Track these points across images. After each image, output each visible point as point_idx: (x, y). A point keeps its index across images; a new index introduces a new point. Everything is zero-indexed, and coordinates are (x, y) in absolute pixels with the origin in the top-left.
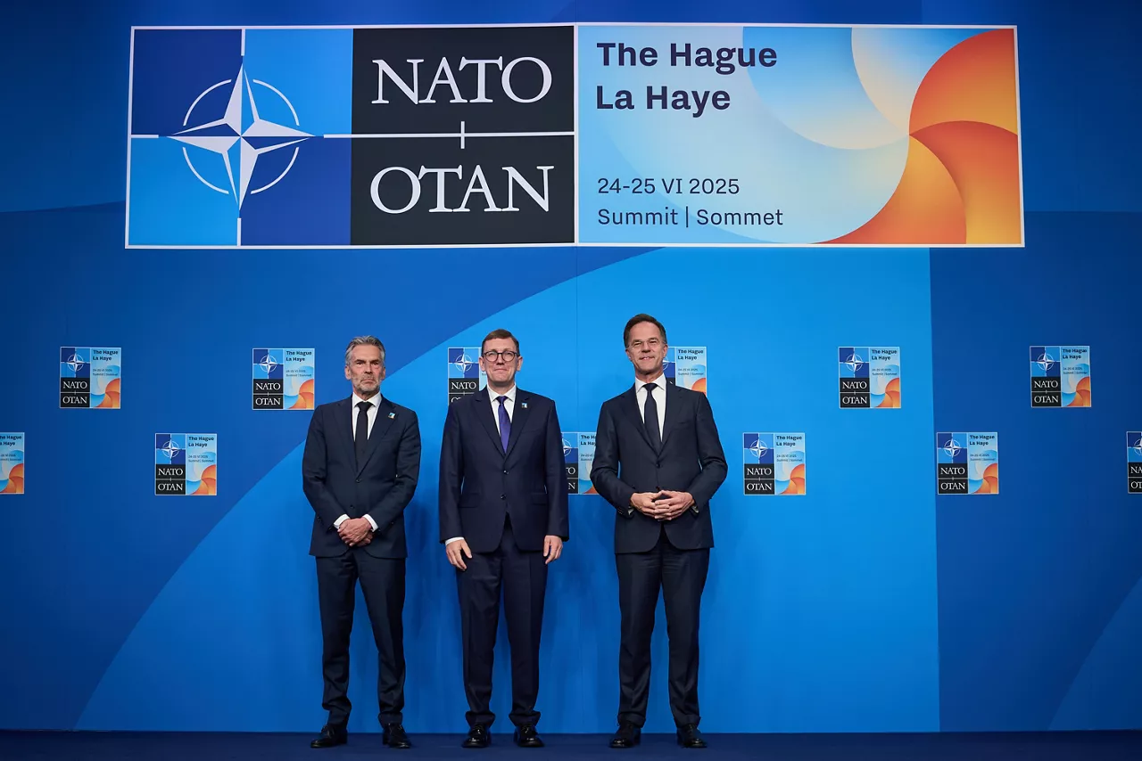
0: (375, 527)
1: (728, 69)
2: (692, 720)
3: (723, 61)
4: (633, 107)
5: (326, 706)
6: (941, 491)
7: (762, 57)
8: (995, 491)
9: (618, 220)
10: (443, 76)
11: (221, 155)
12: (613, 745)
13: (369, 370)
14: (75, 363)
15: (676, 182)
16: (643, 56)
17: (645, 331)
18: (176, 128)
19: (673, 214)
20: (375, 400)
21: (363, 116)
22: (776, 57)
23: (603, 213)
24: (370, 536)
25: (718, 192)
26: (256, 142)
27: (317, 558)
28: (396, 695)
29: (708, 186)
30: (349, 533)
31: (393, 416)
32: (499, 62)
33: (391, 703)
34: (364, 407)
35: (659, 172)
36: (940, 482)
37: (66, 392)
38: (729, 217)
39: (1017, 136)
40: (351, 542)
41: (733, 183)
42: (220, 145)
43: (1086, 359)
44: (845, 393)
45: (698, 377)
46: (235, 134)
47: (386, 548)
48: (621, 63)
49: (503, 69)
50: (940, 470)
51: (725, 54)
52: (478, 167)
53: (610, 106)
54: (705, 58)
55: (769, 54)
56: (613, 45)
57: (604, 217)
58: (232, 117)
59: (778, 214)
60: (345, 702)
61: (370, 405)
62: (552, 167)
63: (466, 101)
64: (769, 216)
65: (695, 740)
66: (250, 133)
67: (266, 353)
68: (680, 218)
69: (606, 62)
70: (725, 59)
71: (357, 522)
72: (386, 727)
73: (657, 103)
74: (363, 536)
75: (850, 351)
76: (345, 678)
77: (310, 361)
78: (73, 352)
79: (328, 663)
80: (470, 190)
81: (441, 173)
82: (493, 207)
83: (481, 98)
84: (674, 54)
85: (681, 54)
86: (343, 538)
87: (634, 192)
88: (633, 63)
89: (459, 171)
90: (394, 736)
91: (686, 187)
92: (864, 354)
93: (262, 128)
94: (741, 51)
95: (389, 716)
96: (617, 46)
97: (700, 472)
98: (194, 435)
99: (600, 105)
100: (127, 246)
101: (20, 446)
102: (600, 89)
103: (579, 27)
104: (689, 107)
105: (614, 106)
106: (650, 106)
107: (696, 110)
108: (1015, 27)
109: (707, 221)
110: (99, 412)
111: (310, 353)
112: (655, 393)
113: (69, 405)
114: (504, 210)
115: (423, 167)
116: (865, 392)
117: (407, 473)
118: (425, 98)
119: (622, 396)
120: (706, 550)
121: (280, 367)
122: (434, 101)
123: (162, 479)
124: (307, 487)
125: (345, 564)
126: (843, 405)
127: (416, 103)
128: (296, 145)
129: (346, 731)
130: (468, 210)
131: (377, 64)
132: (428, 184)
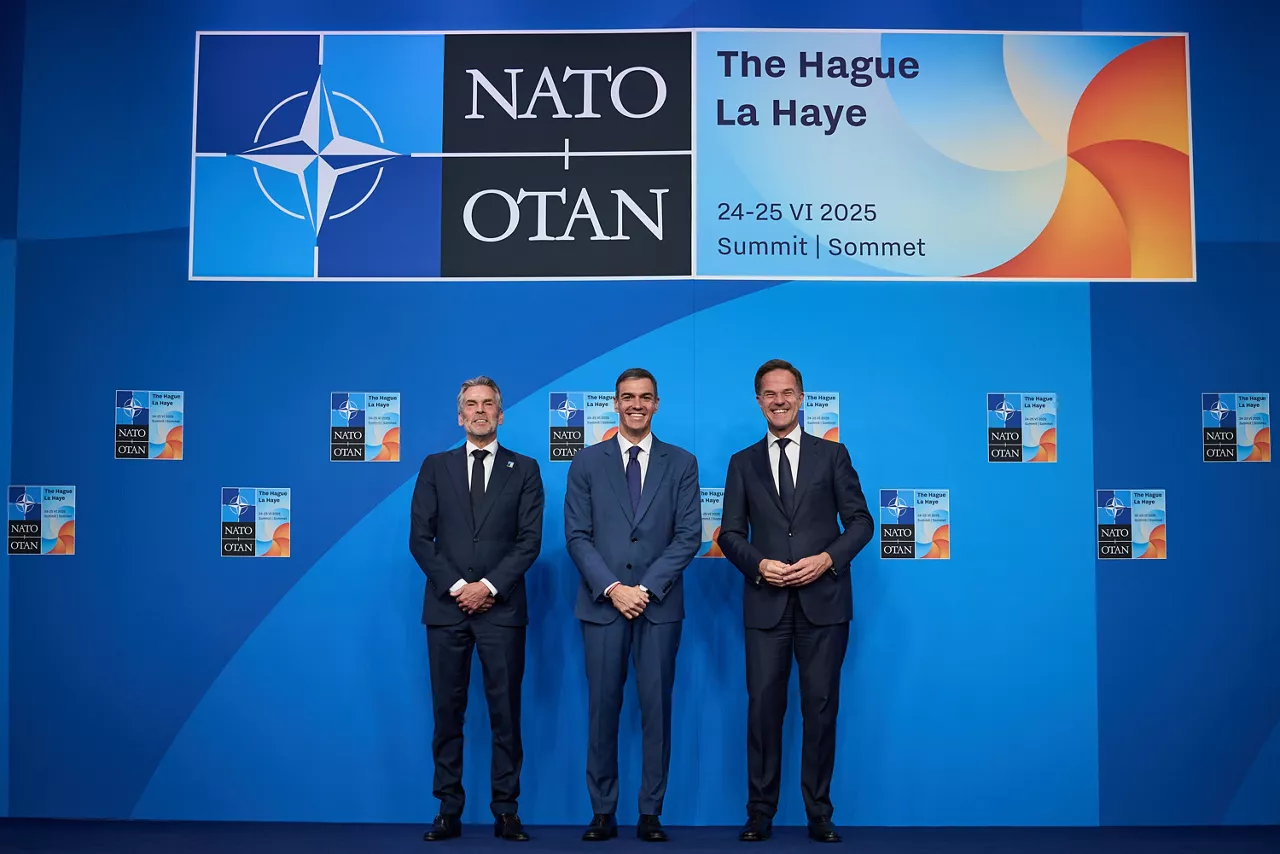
0: (494, 591)
1: (864, 81)
2: (824, 812)
3: (858, 72)
4: (756, 123)
5: (436, 793)
6: (1101, 556)
7: (902, 68)
8: (1162, 556)
9: (740, 250)
10: (545, 88)
11: (296, 176)
12: (743, 838)
14: (132, 409)
15: (805, 208)
16: (768, 66)
17: (779, 380)
18: (246, 146)
19: (802, 243)
20: (492, 447)
21: (456, 132)
22: (917, 67)
23: (724, 242)
24: (489, 602)
25: (852, 219)
26: (335, 161)
27: (429, 627)
28: (512, 783)
29: (841, 212)
30: (466, 599)
31: (512, 465)
32: (608, 72)
33: (507, 791)
34: (480, 456)
35: (786, 196)
36: (1101, 545)
37: (123, 441)
38: (865, 247)
39: (1188, 157)
40: (470, 608)
41: (869, 208)
42: (295, 164)
43: (1264, 408)
44: (994, 444)
45: (830, 427)
46: (312, 152)
48: (745, 73)
49: (613, 79)
50: (1100, 532)
51: (861, 64)
52: (584, 190)
53: (732, 122)
54: (838, 68)
55: (911, 64)
56: (736, 54)
57: (725, 246)
58: (309, 133)
59: (920, 244)
60: (458, 788)
61: (487, 453)
62: (667, 191)
63: (570, 116)
64: (909, 246)
65: (829, 833)
66: (329, 151)
67: (345, 398)
68: (810, 248)
69: (728, 73)
70: (860, 70)
71: (475, 587)
72: (499, 819)
73: (785, 119)
74: (481, 603)
75: (1000, 398)
76: (458, 762)
77: (395, 407)
78: (130, 396)
79: (438, 749)
80: (575, 215)
81: (542, 196)
82: (600, 235)
83: (588, 112)
84: (804, 64)
85: (811, 64)
86: (460, 605)
87: (758, 218)
88: (758, 74)
89: (562, 194)
90: (508, 827)
91: (817, 213)
92: (1016, 401)
93: (342, 146)
94: (879, 60)
95: (502, 804)
96: (740, 54)
98: (265, 490)
99: (721, 121)
100: (191, 278)
101: (70, 501)
102: (720, 103)
103: (698, 33)
104: (820, 124)
105: (736, 122)
106: (776, 122)
107: (828, 128)
108: (1186, 35)
109: (840, 252)
110: (159, 463)
111: (395, 398)
112: (788, 450)
113: (126, 455)
114: (613, 238)
115: (522, 189)
116: (1017, 444)
117: (531, 528)
118: (525, 112)
119: (752, 449)
120: (846, 625)
121: (361, 414)
122: (535, 116)
123: (229, 539)
124: (415, 546)
125: (460, 635)
126: (991, 459)
127: (515, 118)
128: (379, 165)
129: (461, 822)
130: (573, 238)
131: (471, 75)
132: (527, 209)
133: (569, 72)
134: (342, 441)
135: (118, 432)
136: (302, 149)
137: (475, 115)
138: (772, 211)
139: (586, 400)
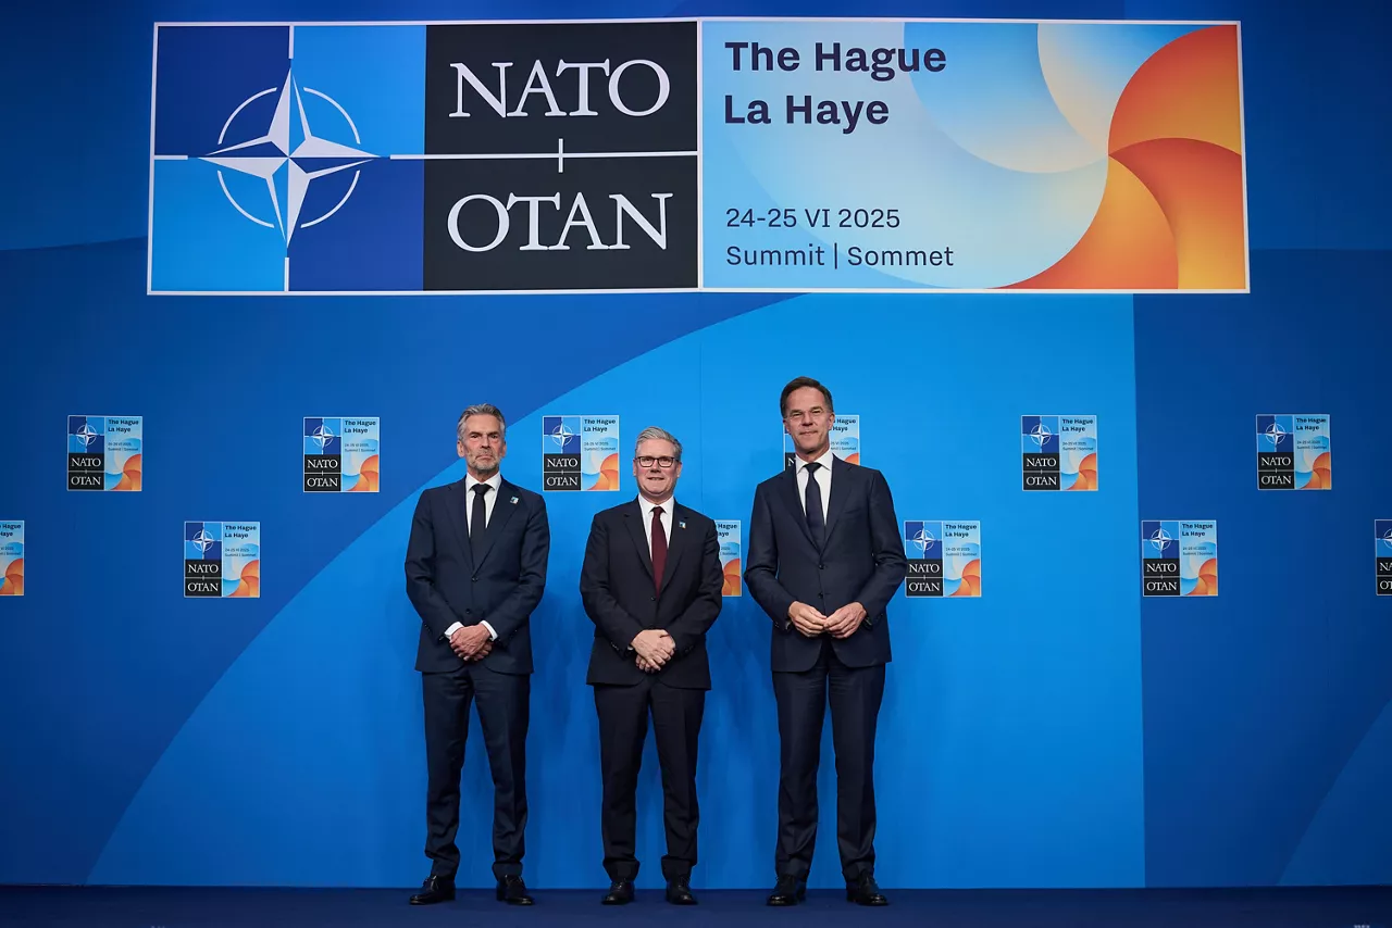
0: (494, 635)
1: (886, 75)
2: (866, 873)
3: (879, 65)
4: (769, 121)
5: (429, 853)
6: (1147, 592)
7: (927, 59)
8: (1213, 592)
9: (751, 260)
10: (537, 84)
11: (265, 180)
12: (770, 902)
13: (486, 444)
14: (86, 435)
15: (822, 214)
16: (781, 58)
17: (806, 399)
18: (210, 148)
19: (819, 252)
20: (494, 482)
21: (439, 131)
22: (944, 59)
23: (733, 251)
24: (489, 647)
25: (873, 226)
26: (307, 164)
27: (424, 674)
28: (514, 841)
29: (861, 218)
30: (463, 644)
31: (516, 500)
32: (606, 65)
33: (508, 851)
34: (481, 490)
35: (801, 201)
36: (1146, 581)
37: (76, 471)
38: (888, 256)
39: (1240, 156)
40: (467, 654)
41: (892, 214)
42: (264, 168)
43: (1325, 430)
44: (1029, 471)
45: (851, 452)
46: (282, 155)
47: (507, 662)
48: (755, 67)
49: (611, 74)
50: (1146, 566)
51: (882, 56)
52: (580, 194)
53: (741, 120)
54: (858, 61)
55: (937, 56)
56: (745, 45)
57: (735, 256)
58: (278, 133)
59: (948, 252)
60: (452, 850)
61: (488, 487)
62: (671, 195)
63: (565, 114)
64: (936, 255)
65: (874, 896)
66: (300, 153)
67: (319, 423)
68: (827, 258)
69: (737, 66)
70: (882, 62)
71: (473, 630)
72: (501, 880)
73: (799, 116)
74: (480, 648)
75: (1036, 421)
76: (454, 820)
77: (374, 433)
78: (83, 421)
79: (435, 803)
80: (570, 222)
81: (534, 202)
82: (597, 244)
83: (584, 109)
84: (820, 57)
85: (828, 56)
86: (456, 650)
87: (770, 225)
88: (770, 67)
89: (556, 199)
90: (511, 890)
91: (834, 219)
92: (1053, 424)
93: (314, 147)
94: (902, 52)
95: (506, 866)
96: (750, 46)
98: (232, 524)
99: (730, 119)
100: (150, 292)
101: (19, 537)
102: (729, 99)
103: (704, 23)
104: (838, 122)
105: (746, 119)
106: (790, 120)
107: (847, 125)
108: (1238, 23)
109: (860, 262)
110: (117, 496)
111: (374, 423)
112: (818, 475)
113: (79, 487)
114: (611, 247)
115: (512, 194)
116: (1054, 471)
117: (534, 570)
118: (515, 110)
119: (779, 477)
120: (881, 667)
121: (337, 441)
122: (526, 114)
123: (193, 578)
124: (412, 589)
125: (458, 682)
126: (1026, 487)
127: (504, 116)
128: (356, 168)
129: (454, 885)
130: (568, 248)
131: (456, 69)
132: (518, 216)
133: (562, 66)
134: (315, 470)
135: (70, 461)
136: (271, 150)
137: (460, 113)
138: (786, 217)
139: (582, 425)
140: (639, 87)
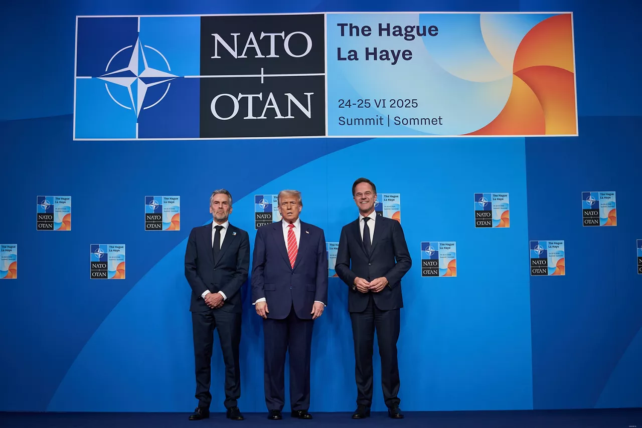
0: (225, 297)
1: (411, 38)
3: (408, 33)
4: (358, 59)
5: (197, 396)
6: (532, 274)
7: (430, 31)
8: (563, 273)
9: (350, 123)
10: (251, 43)
11: (127, 87)
12: (353, 417)
13: (221, 207)
14: (45, 205)
15: (382, 101)
16: (363, 30)
17: (363, 188)
18: (102, 73)
19: (381, 119)
20: (225, 225)
21: (207, 65)
22: (437, 31)
23: (342, 119)
24: (223, 303)
25: (406, 107)
26: (146, 80)
27: (193, 313)
29: (400, 103)
30: (211, 301)
31: (235, 234)
32: (283, 34)
33: (232, 395)
34: (219, 229)
35: (372, 96)
36: (532, 269)
37: (41, 221)
38: (412, 121)
39: (573, 74)
40: (212, 306)
41: (414, 101)
42: (126, 82)
43: (613, 199)
44: (478, 219)
45: (395, 211)
46: (135, 76)
48: (351, 34)
49: (285, 38)
50: (532, 262)
51: (409, 29)
52: (271, 93)
53: (345, 59)
54: (398, 31)
55: (434, 29)
56: (347, 25)
57: (342, 121)
58: (133, 66)
59: (440, 119)
60: (208, 395)
61: (222, 227)
62: (313, 93)
63: (264, 57)
64: (434, 120)
65: (397, 414)
66: (143, 75)
67: (152, 199)
68: (385, 122)
69: (343, 34)
71: (215, 296)
72: (229, 409)
73: (371, 57)
74: (219, 303)
75: (481, 196)
76: (208, 382)
77: (177, 203)
78: (44, 198)
79: (198, 373)
80: (267, 106)
81: (250, 97)
82: (279, 116)
83: (273, 54)
84: (381, 29)
85: (384, 30)
86: (208, 304)
87: (359, 107)
88: (358, 35)
89: (260, 96)
90: (233, 413)
91: (388, 104)
93: (150, 72)
94: (418, 27)
95: (230, 402)
96: (349, 25)
97: (395, 264)
98: (112, 245)
99: (339, 58)
100: (74, 139)
101: (15, 252)
102: (339, 49)
103: (327, 14)
104: (389, 59)
105: (347, 59)
106: (367, 59)
107: (393, 61)
108: (572, 13)
109: (400, 123)
110: (59, 233)
111: (177, 199)
112: (369, 223)
113: (42, 228)
114: (286, 117)
115: (240, 94)
116: (489, 219)
117: (243, 267)
118: (241, 55)
119: (352, 223)
120: (398, 309)
121: (160, 207)
122: (246, 57)
123: (95, 270)
124: (187, 274)
125: (208, 317)
126: (477, 226)
127: (236, 58)
128: (169, 82)
129: (209, 411)
130: (266, 118)
131: (214, 36)
132: (243, 103)
133: (263, 35)
134: (151, 220)
135: (38, 217)
136: (130, 74)
137: (216, 57)
138: (365, 103)
139: (273, 199)
140: (298, 44)
